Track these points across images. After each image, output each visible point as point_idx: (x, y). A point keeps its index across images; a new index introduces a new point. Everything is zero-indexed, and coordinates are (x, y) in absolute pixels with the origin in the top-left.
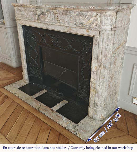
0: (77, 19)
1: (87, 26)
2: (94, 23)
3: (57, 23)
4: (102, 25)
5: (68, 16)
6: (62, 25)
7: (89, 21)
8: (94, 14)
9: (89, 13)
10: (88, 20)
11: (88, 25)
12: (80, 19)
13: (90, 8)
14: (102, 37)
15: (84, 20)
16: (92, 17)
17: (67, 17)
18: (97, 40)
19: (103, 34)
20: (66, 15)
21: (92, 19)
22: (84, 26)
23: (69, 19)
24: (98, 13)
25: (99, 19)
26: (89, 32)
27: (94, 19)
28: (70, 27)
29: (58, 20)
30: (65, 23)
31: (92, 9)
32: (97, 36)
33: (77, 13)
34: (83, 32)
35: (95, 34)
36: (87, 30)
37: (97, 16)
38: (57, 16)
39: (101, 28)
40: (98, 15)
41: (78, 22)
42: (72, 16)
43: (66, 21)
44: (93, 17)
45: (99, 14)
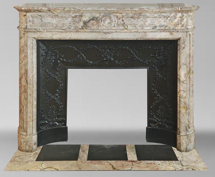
0: (155, 21)
1: (170, 28)
2: (179, 24)
3: (123, 30)
4: (187, 25)
5: (141, 19)
6: (133, 31)
7: (173, 23)
8: (179, 15)
9: (172, 14)
10: (170, 22)
11: (172, 27)
12: (159, 22)
13: (176, 9)
14: (189, 38)
15: (166, 22)
16: (175, 18)
17: (139, 20)
18: (184, 42)
19: (190, 35)
20: (138, 18)
21: (176, 21)
22: (167, 29)
23: (143, 23)
24: (183, 14)
25: (185, 20)
26: (174, 35)
27: (179, 20)
28: (145, 32)
29: (124, 25)
30: (136, 29)
31: (180, 10)
32: (184, 38)
33: (156, 15)
34: (166, 35)
35: (182, 36)
36: (170, 33)
37: (182, 17)
38: (123, 20)
39: (187, 29)
40: (183, 15)
41: (157, 25)
42: (147, 19)
43: (139, 25)
44: (177, 18)
45: (185, 15)
